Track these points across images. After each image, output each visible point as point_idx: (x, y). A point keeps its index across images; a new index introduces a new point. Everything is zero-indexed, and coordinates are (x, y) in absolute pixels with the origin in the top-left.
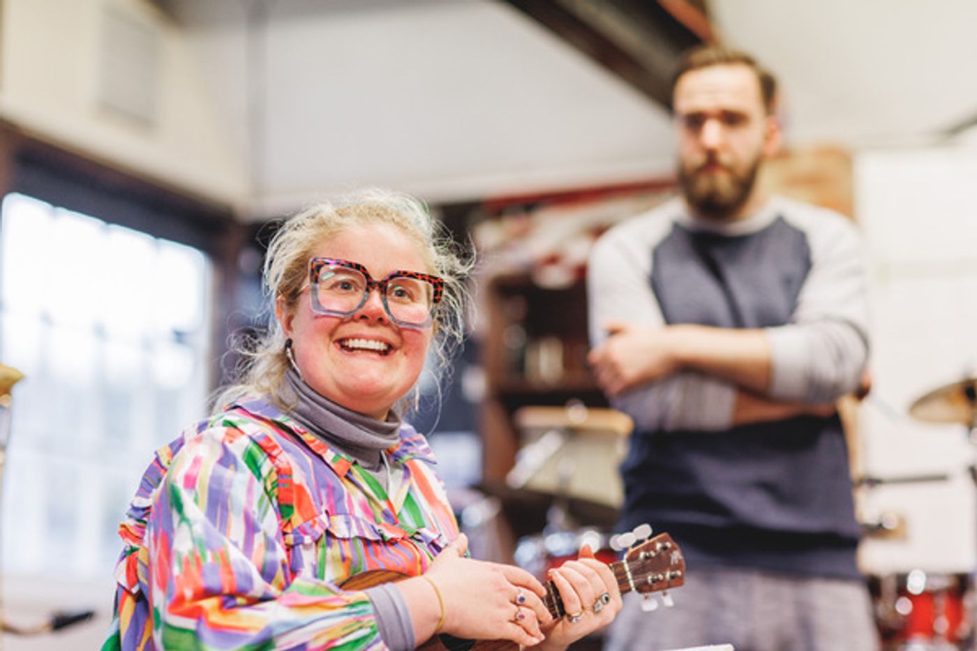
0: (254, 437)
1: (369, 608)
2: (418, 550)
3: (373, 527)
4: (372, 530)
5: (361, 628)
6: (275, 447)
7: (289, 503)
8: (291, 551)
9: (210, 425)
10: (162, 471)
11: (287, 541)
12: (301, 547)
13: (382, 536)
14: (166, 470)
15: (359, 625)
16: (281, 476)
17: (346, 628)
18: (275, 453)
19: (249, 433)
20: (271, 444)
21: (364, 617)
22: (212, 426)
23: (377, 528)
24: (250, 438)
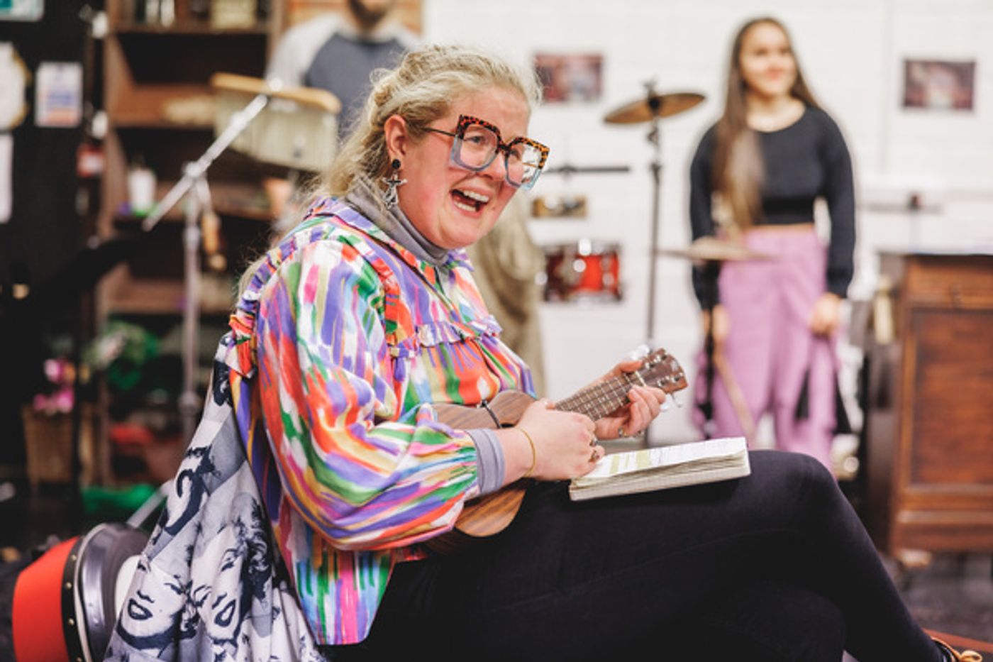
0: (368, 257)
1: (474, 454)
2: (497, 375)
3: (453, 328)
4: (453, 331)
5: (465, 473)
6: (385, 269)
7: (393, 320)
8: (395, 361)
9: (324, 236)
10: (272, 270)
11: (392, 353)
12: (404, 359)
13: (461, 336)
14: (275, 269)
15: (465, 470)
16: (390, 295)
17: (454, 471)
18: (386, 273)
19: (363, 254)
20: (382, 266)
21: (469, 462)
22: (326, 238)
23: (458, 328)
24: (364, 258)
